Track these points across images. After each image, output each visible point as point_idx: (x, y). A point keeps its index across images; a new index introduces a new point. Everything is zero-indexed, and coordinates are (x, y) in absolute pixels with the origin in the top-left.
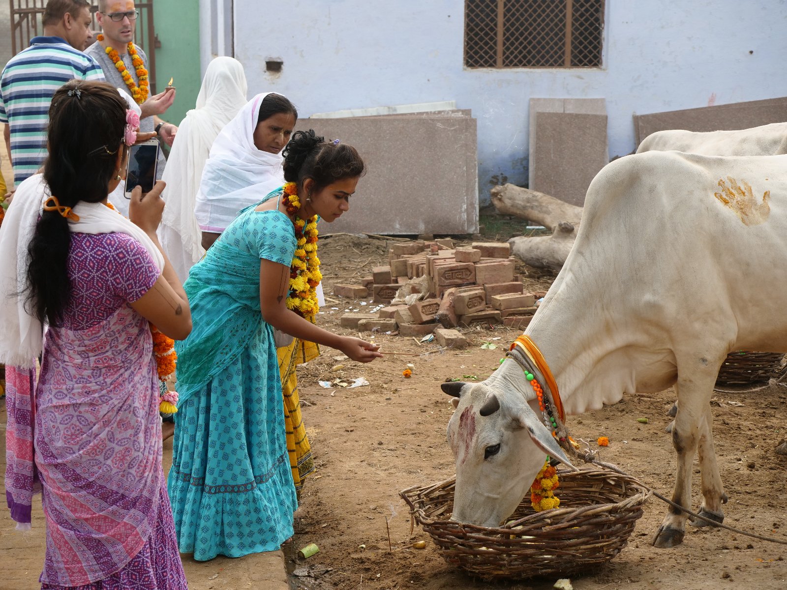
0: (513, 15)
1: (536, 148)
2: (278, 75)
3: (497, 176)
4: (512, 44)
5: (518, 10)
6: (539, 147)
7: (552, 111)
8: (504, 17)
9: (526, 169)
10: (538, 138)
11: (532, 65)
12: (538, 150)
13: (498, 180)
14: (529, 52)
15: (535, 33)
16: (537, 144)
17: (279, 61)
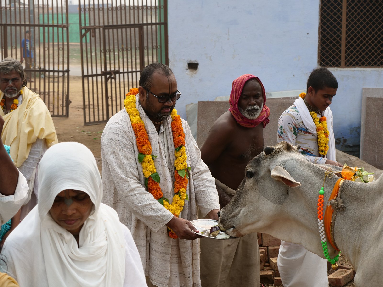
0: (352, 33)
1: (366, 121)
2: (195, 71)
3: (340, 139)
4: (352, 52)
5: (355, 29)
6: (368, 121)
7: (377, 97)
8: (346, 34)
9: (359, 134)
10: (367, 114)
11: (365, 66)
12: (367, 122)
13: (340, 141)
14: (363, 57)
15: (367, 45)
16: (366, 118)
17: (196, 62)
